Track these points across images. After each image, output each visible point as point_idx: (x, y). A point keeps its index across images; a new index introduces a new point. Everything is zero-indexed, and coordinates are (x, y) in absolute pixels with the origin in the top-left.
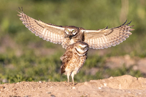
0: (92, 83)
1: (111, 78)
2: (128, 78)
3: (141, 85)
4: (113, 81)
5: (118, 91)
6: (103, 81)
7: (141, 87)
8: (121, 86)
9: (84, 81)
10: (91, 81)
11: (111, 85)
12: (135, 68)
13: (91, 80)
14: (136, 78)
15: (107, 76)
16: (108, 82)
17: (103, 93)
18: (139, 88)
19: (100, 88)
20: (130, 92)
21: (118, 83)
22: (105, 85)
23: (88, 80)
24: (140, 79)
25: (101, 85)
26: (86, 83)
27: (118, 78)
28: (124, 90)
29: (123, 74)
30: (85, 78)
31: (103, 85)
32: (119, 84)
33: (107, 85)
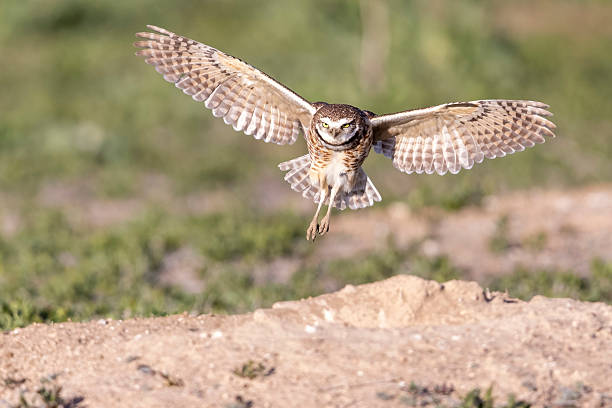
0: (280, 314)
1: (349, 289)
2: (408, 285)
3: (455, 306)
4: (356, 302)
5: (377, 336)
6: (321, 301)
7: (458, 315)
8: (387, 314)
9: (250, 309)
10: (277, 306)
11: (347, 314)
12: (431, 250)
13: (275, 302)
14: (436, 285)
15: (331, 284)
16: (337, 305)
17: (323, 347)
18: (452, 319)
19: (310, 330)
20: (418, 337)
21: (375, 305)
22: (329, 315)
23: (265, 305)
24: (450, 285)
25: (315, 317)
26: (259, 315)
27: (373, 289)
28: (397, 329)
29: (387, 272)
30: (253, 296)
31: (321, 316)
32: (377, 311)
33: (337, 318)
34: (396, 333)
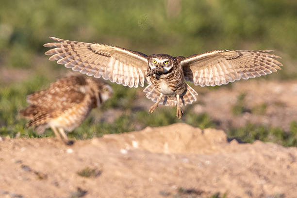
0: (107, 141)
1: (148, 129)
2: (183, 130)
3: (209, 144)
4: (152, 137)
5: (161, 158)
6: (131, 136)
7: (210, 149)
8: (170, 146)
9: (89, 137)
10: (106, 136)
11: (146, 145)
12: (198, 109)
13: (105, 134)
14: (199, 131)
16: (140, 139)
17: (130, 162)
18: (208, 151)
19: (124, 152)
20: (186, 160)
21: (163, 139)
22: (135, 144)
23: (99, 134)
24: (208, 131)
25: (127, 144)
26: (95, 141)
27: (163, 131)
28: (174, 154)
29: (172, 121)
30: (92, 130)
31: (131, 144)
32: (164, 143)
33: (140, 146)
34: (174, 157)
